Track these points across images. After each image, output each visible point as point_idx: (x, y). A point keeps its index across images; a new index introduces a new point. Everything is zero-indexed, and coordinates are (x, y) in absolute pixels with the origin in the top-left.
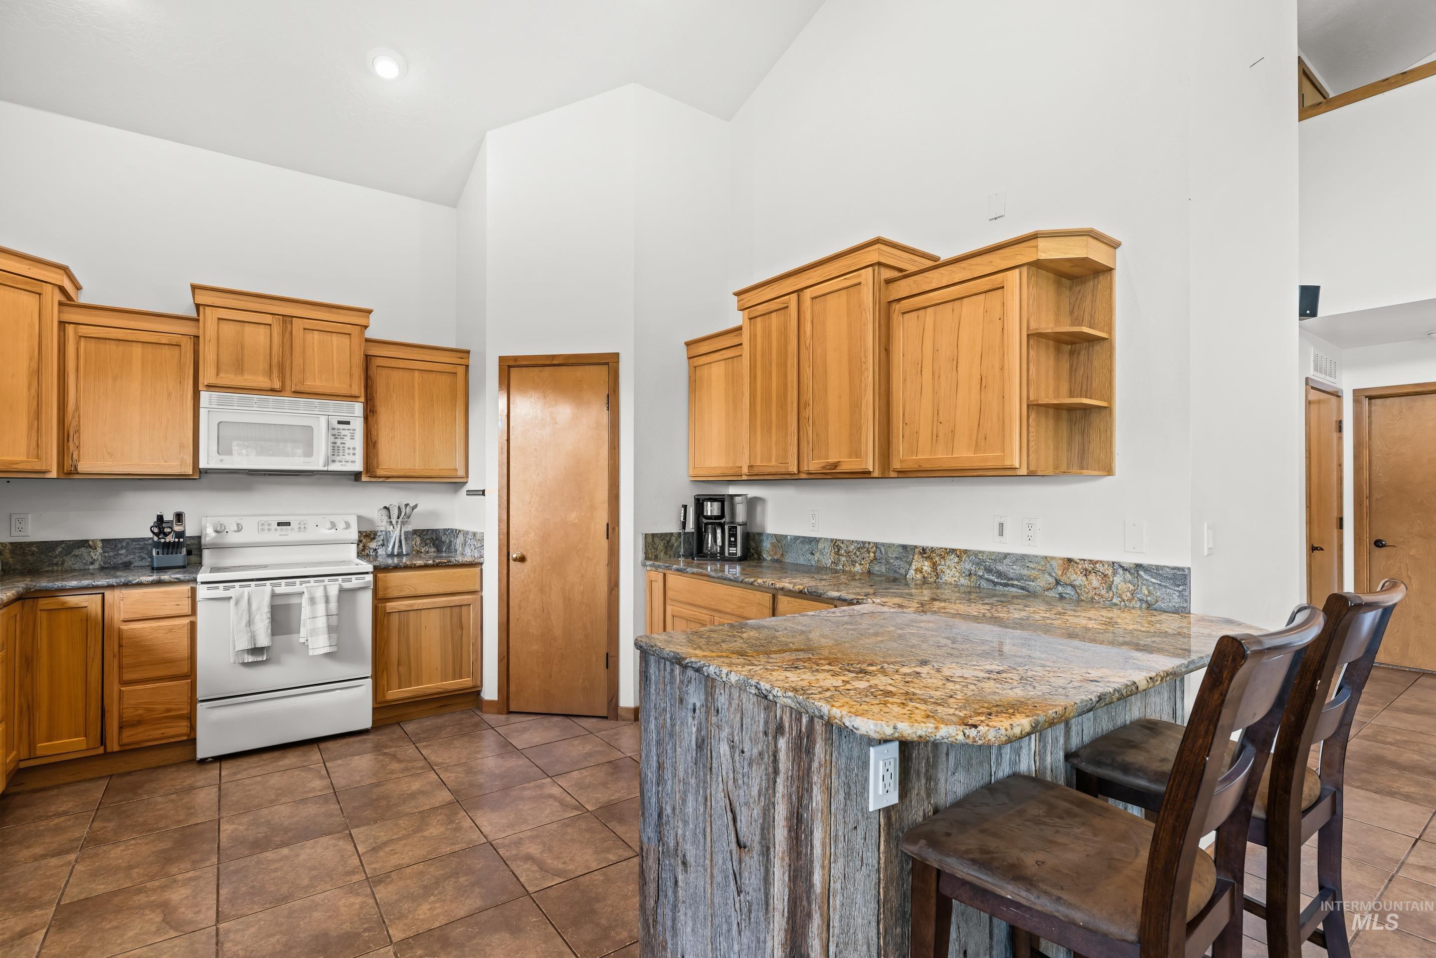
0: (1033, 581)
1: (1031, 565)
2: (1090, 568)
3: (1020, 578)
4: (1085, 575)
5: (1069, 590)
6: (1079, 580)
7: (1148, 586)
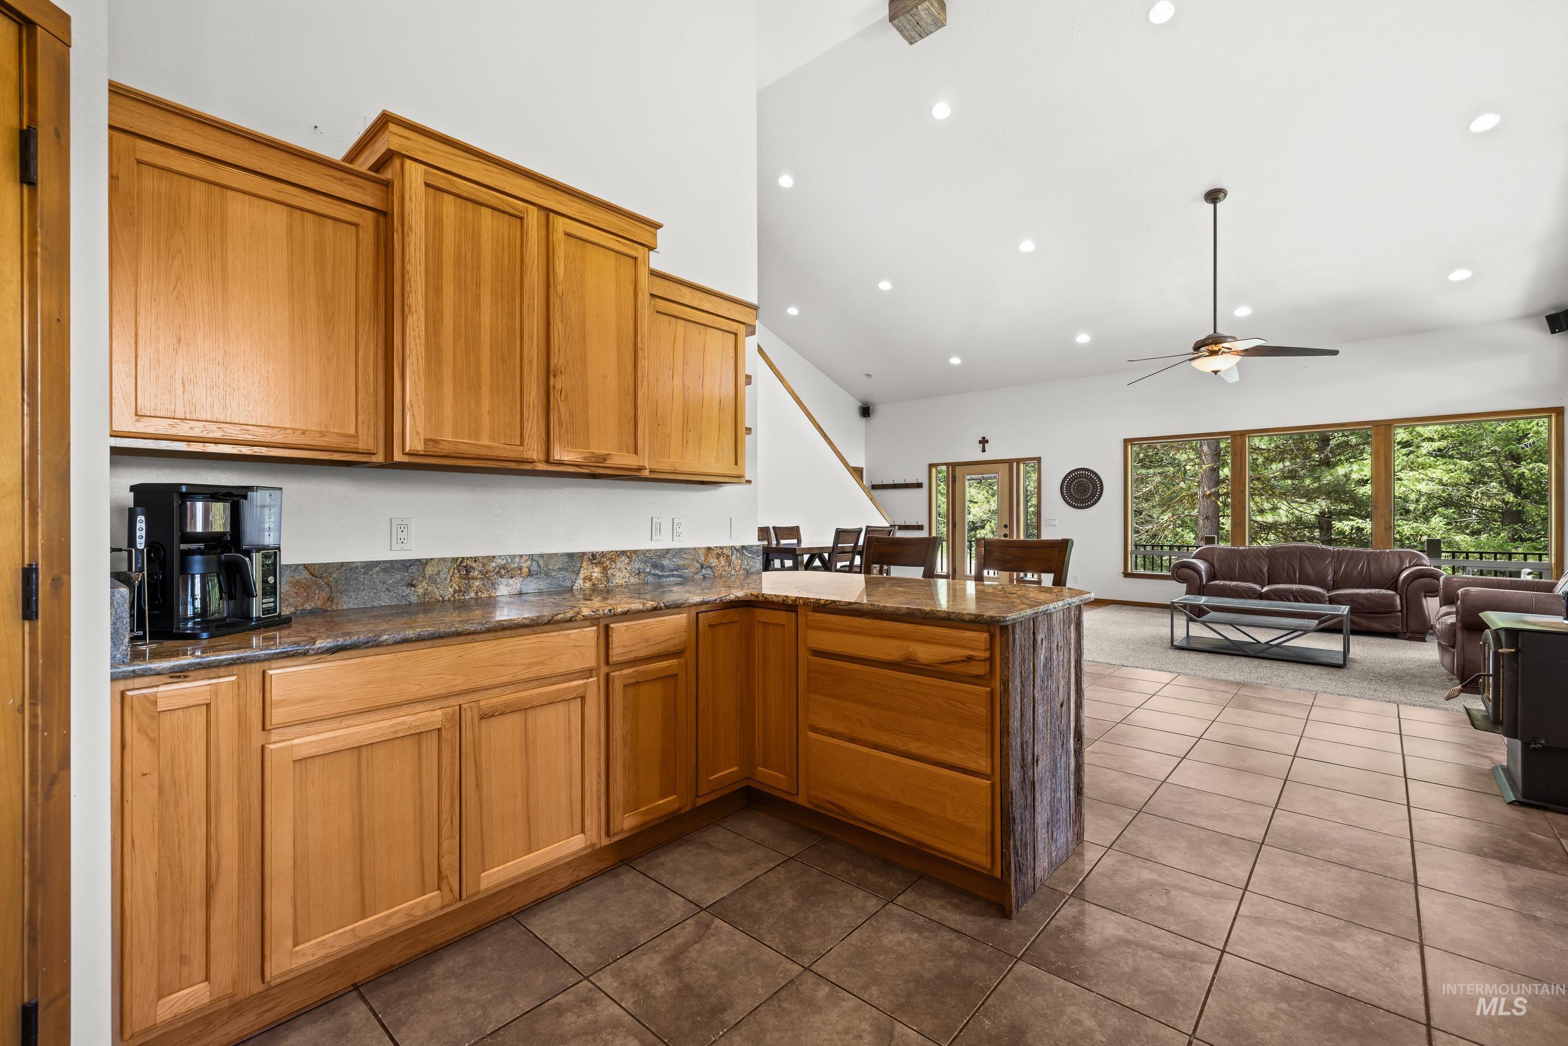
0: (687, 569)
1: (686, 556)
2: (719, 552)
3: (678, 568)
4: (718, 558)
5: (709, 571)
6: (713, 561)
7: (747, 559)
